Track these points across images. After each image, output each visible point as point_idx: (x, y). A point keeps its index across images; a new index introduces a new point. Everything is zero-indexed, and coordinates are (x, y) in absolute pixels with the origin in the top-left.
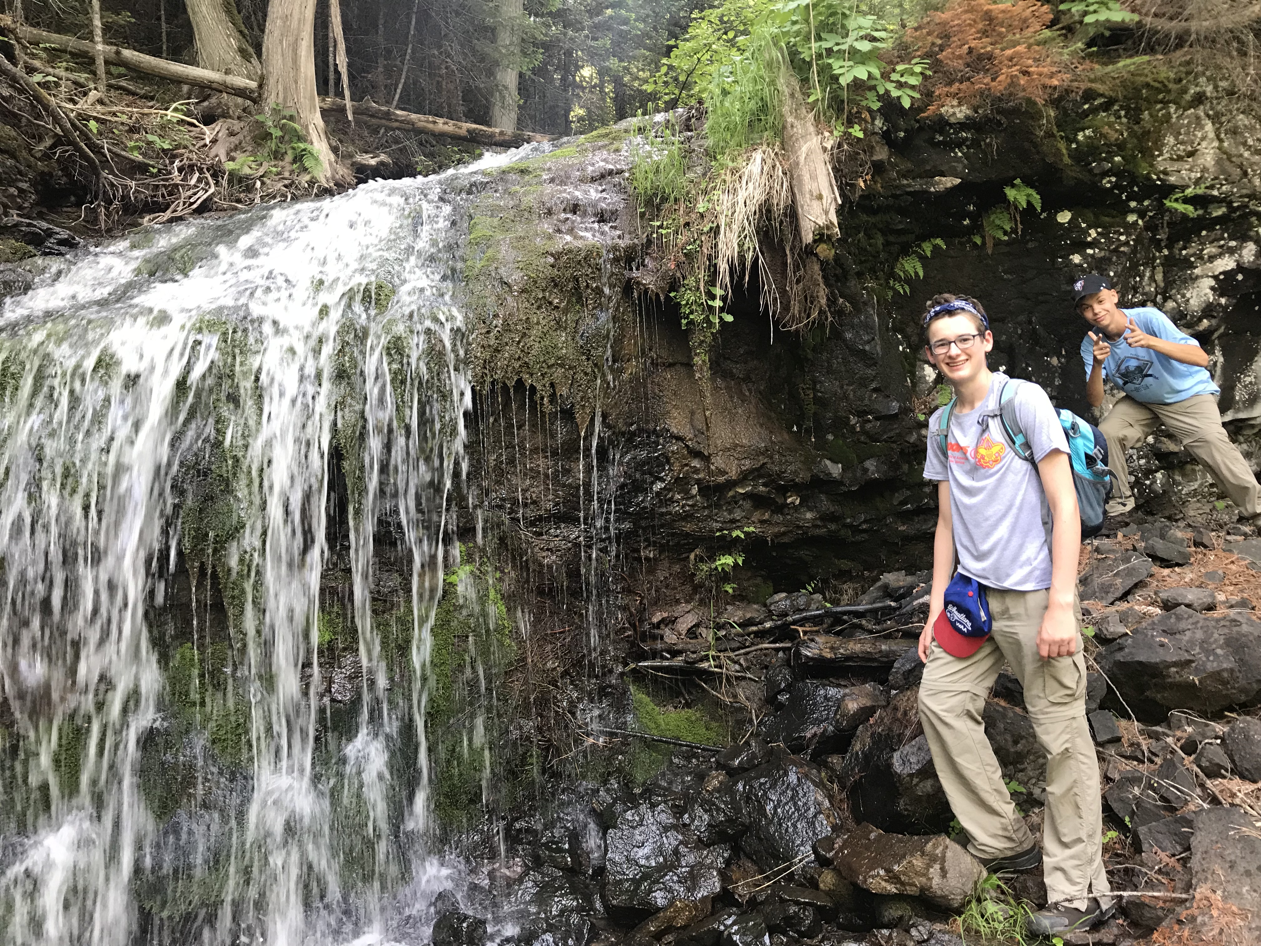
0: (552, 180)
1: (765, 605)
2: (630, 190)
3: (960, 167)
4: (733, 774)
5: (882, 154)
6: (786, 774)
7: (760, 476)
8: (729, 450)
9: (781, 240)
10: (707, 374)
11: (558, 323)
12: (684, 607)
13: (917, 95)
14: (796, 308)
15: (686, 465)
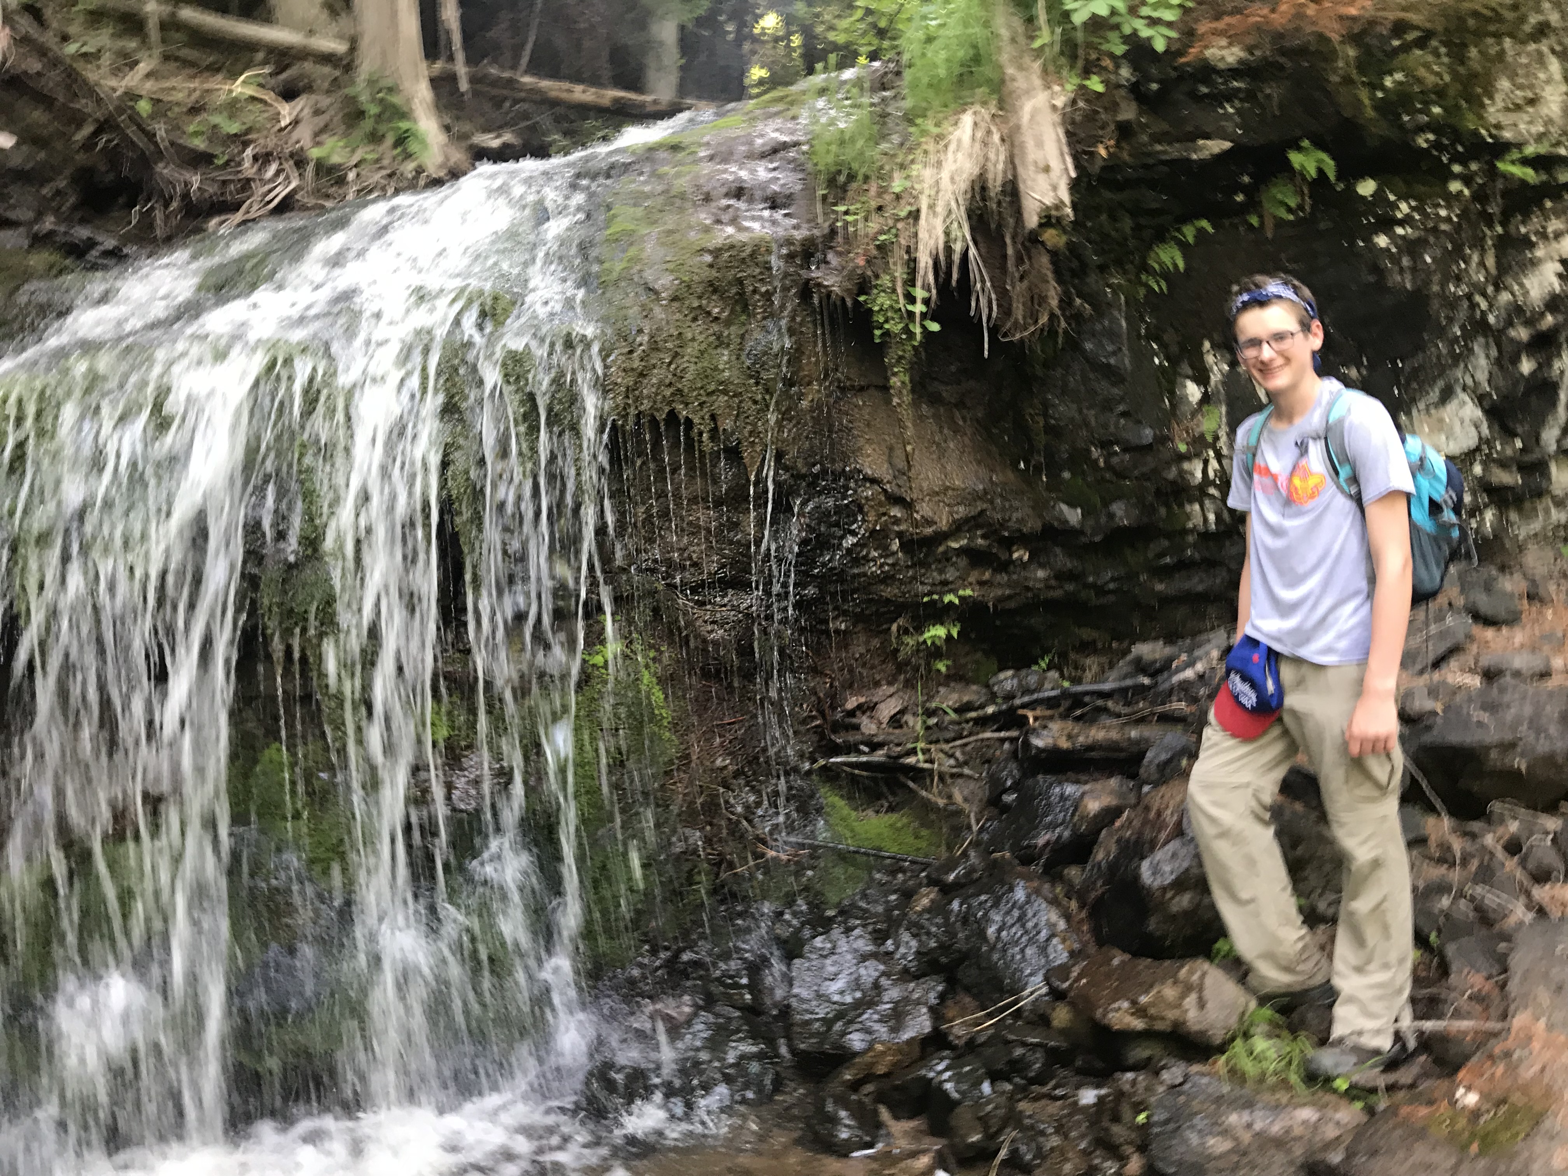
0: (711, 158)
1: (987, 686)
2: (809, 166)
3: (1228, 126)
4: (948, 891)
5: (1128, 112)
6: (1011, 890)
7: (978, 526)
8: (937, 494)
9: (999, 226)
10: (907, 398)
11: (718, 338)
12: (886, 689)
13: (1173, 34)
14: (1019, 312)
15: (884, 514)
